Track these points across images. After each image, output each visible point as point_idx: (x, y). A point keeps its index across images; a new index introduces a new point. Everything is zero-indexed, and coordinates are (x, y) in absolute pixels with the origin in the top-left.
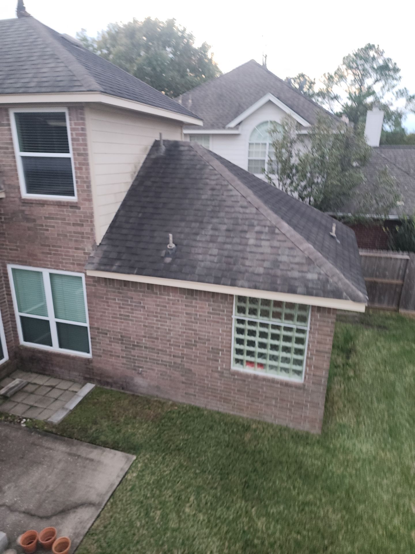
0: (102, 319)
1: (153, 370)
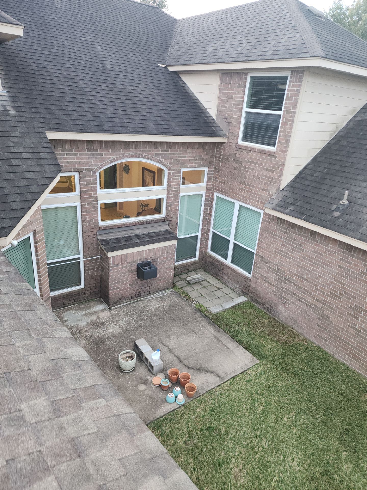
0: (266, 250)
1: (295, 304)
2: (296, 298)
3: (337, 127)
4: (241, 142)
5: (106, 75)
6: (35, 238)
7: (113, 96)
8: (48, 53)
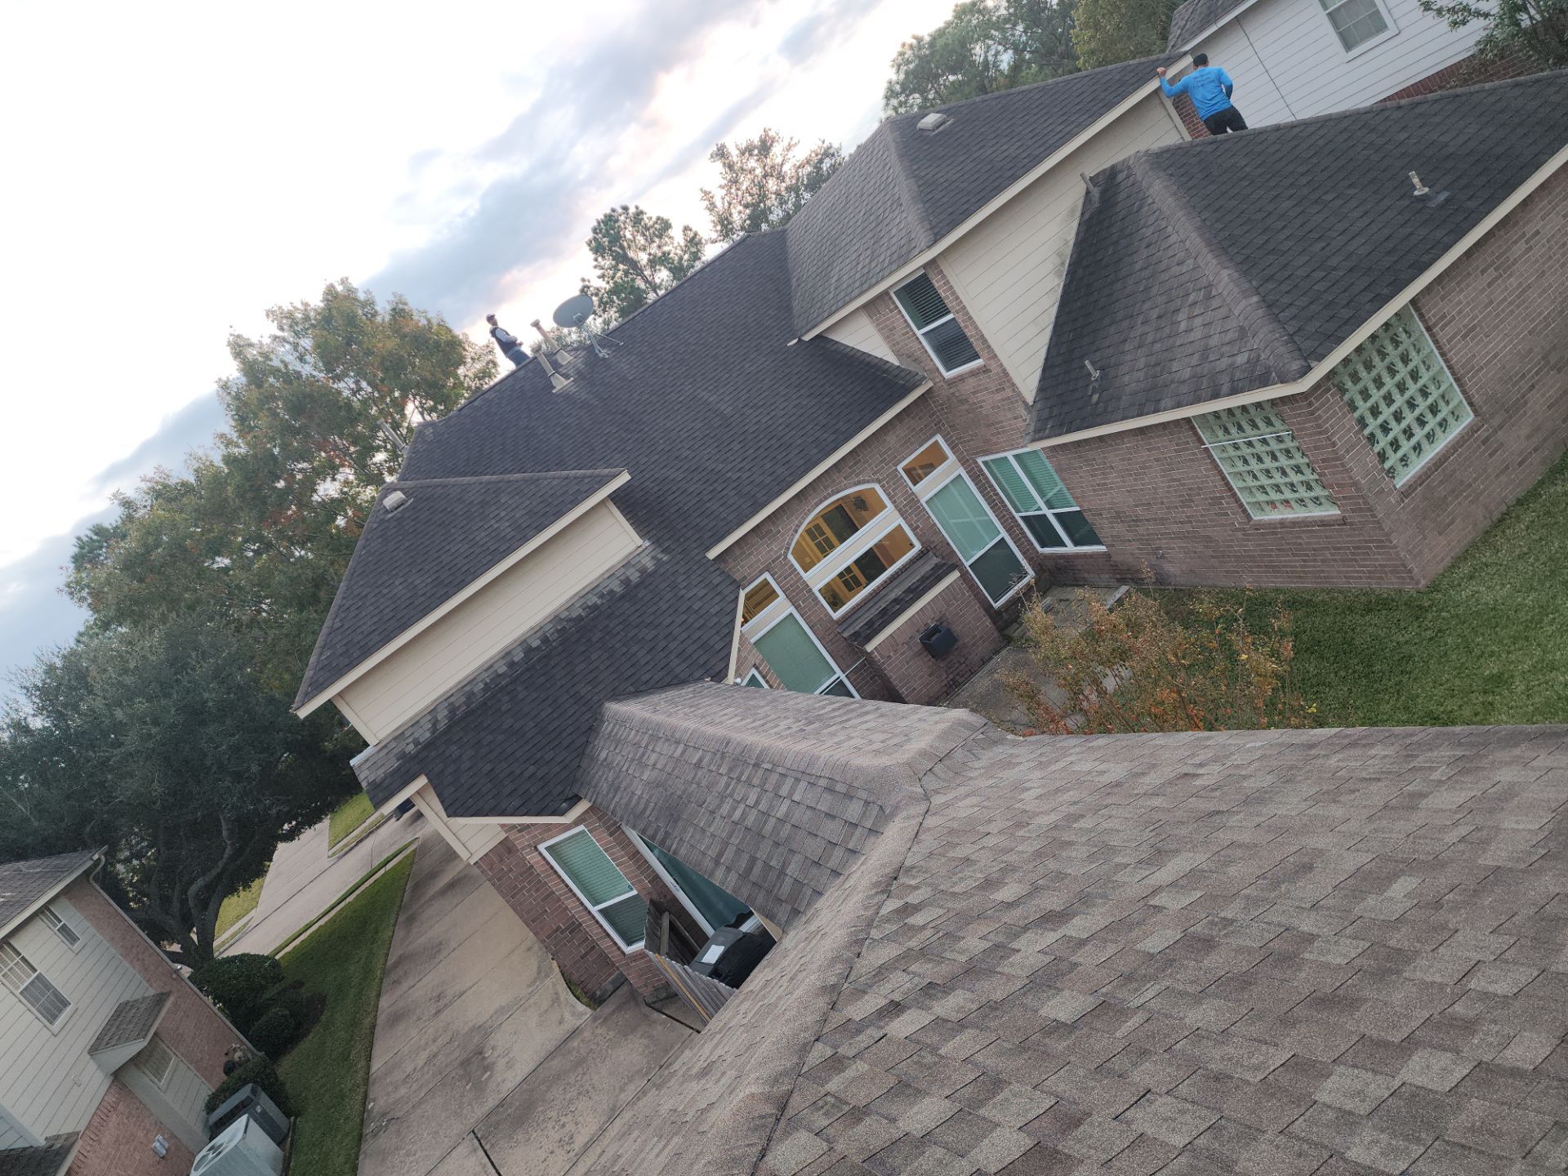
1: (1172, 548)
2: (1165, 539)
3: (1060, 255)
4: (948, 375)
5: (731, 426)
6: (760, 673)
7: (751, 451)
8: (657, 457)
